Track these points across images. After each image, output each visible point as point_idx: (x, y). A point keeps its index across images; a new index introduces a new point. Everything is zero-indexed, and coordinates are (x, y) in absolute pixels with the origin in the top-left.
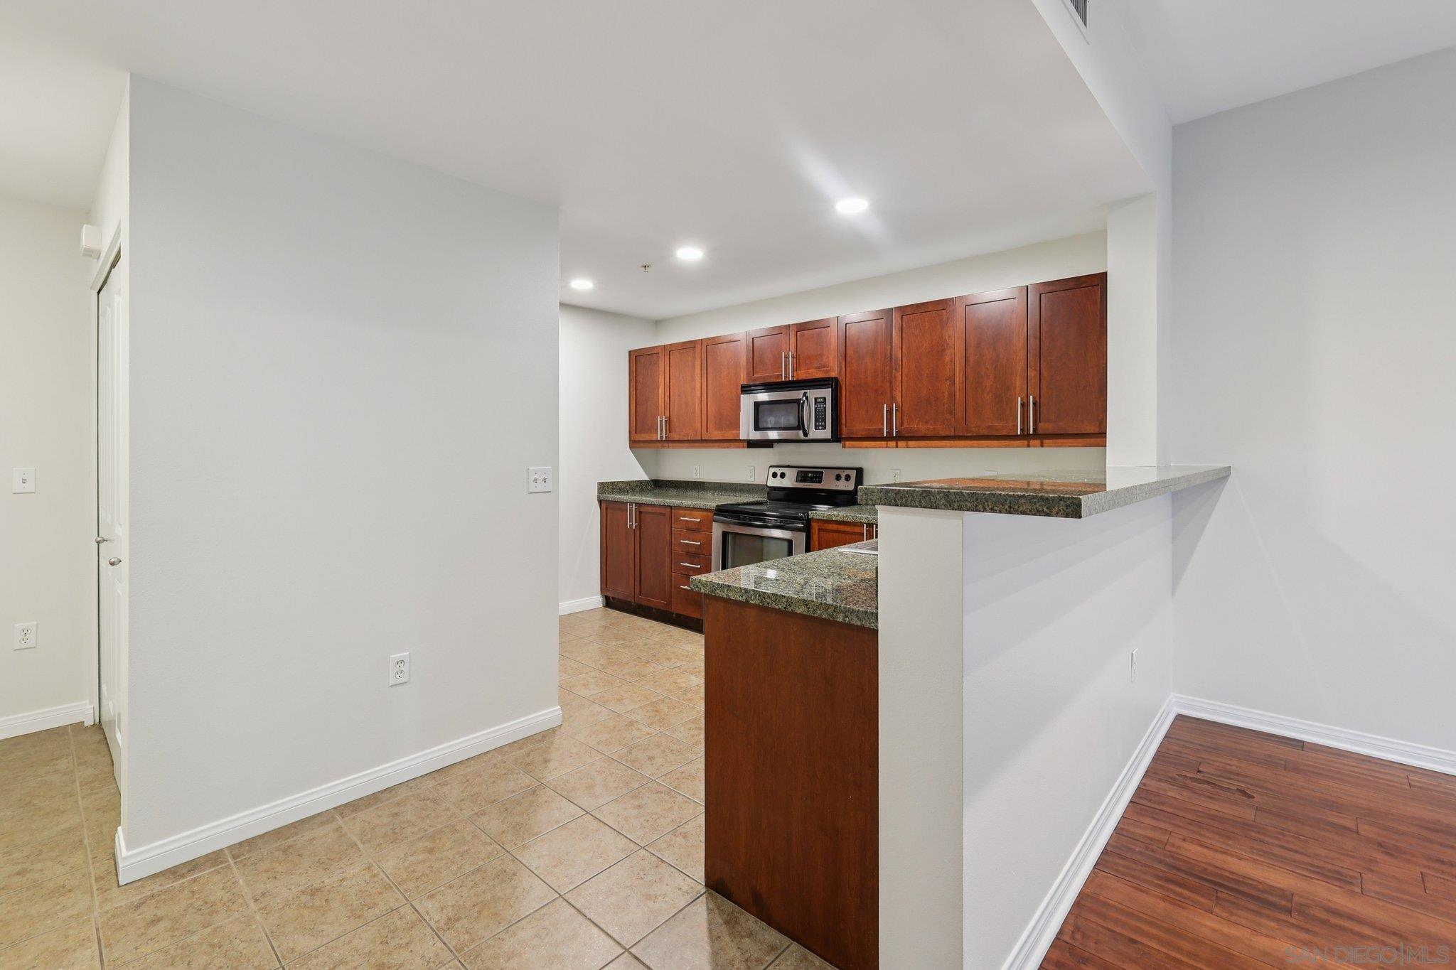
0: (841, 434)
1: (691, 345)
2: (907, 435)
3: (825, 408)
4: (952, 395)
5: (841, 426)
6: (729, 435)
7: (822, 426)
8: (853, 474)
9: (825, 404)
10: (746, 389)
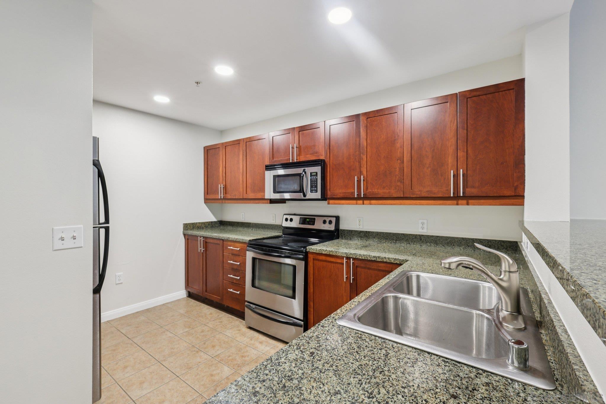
0: (327, 196)
1: (237, 142)
2: (370, 197)
3: (317, 179)
4: (402, 170)
5: (327, 191)
6: (259, 196)
7: (315, 190)
8: (334, 220)
9: (317, 176)
10: (270, 167)
